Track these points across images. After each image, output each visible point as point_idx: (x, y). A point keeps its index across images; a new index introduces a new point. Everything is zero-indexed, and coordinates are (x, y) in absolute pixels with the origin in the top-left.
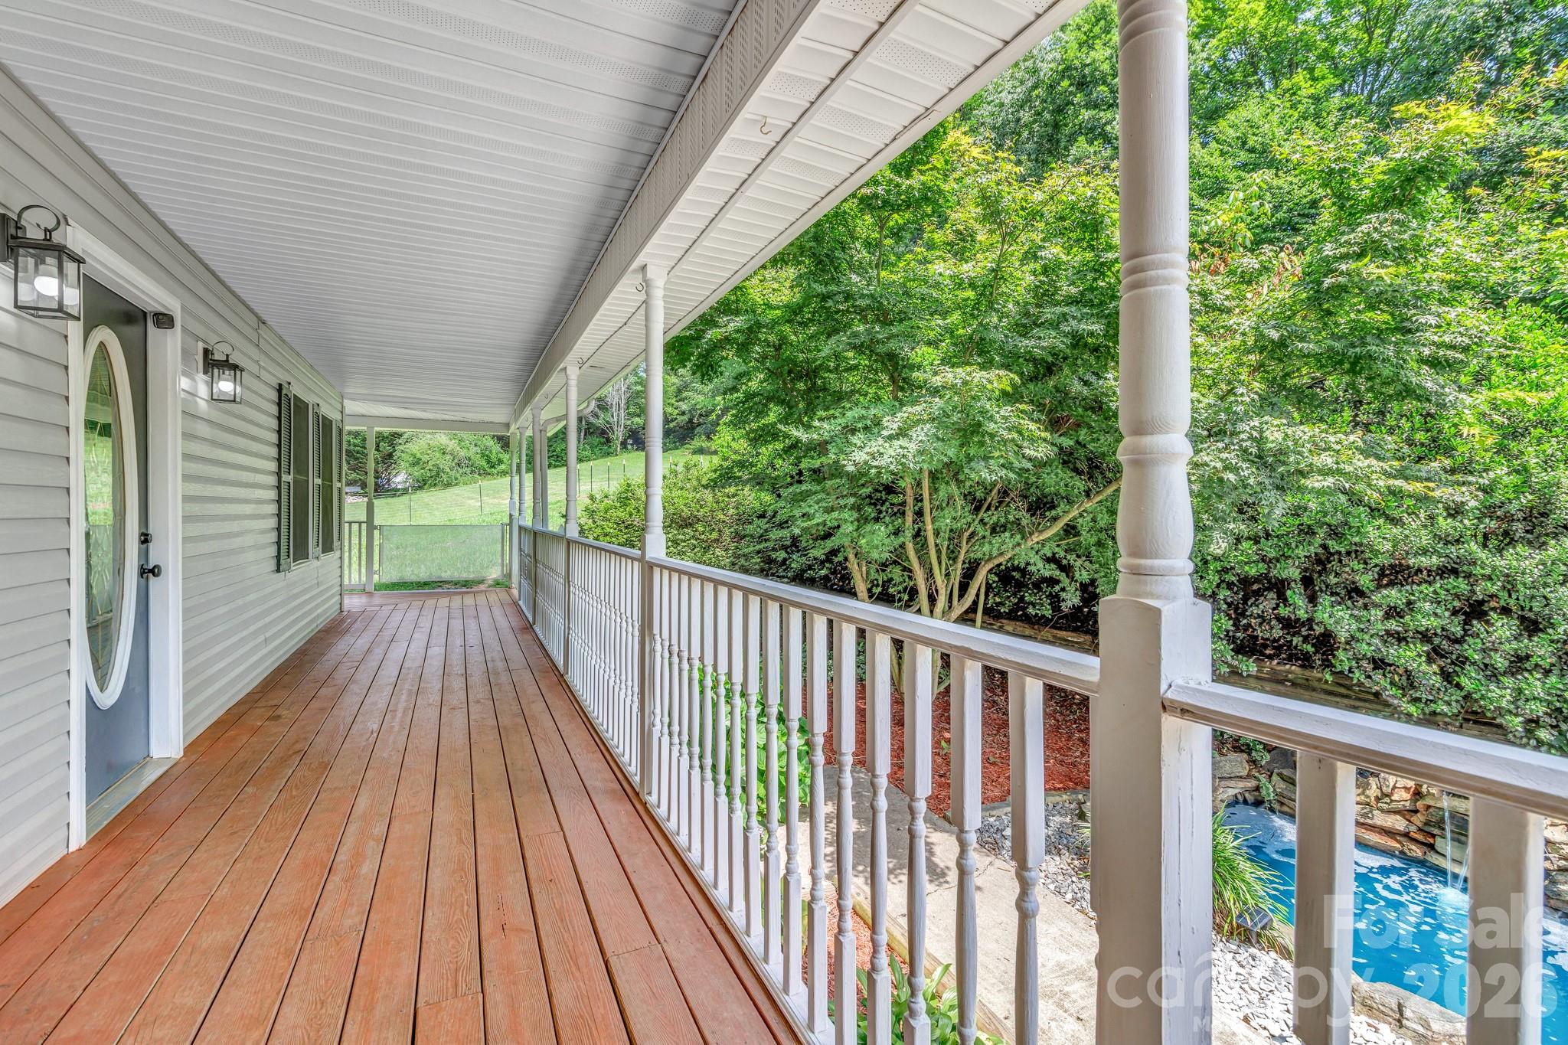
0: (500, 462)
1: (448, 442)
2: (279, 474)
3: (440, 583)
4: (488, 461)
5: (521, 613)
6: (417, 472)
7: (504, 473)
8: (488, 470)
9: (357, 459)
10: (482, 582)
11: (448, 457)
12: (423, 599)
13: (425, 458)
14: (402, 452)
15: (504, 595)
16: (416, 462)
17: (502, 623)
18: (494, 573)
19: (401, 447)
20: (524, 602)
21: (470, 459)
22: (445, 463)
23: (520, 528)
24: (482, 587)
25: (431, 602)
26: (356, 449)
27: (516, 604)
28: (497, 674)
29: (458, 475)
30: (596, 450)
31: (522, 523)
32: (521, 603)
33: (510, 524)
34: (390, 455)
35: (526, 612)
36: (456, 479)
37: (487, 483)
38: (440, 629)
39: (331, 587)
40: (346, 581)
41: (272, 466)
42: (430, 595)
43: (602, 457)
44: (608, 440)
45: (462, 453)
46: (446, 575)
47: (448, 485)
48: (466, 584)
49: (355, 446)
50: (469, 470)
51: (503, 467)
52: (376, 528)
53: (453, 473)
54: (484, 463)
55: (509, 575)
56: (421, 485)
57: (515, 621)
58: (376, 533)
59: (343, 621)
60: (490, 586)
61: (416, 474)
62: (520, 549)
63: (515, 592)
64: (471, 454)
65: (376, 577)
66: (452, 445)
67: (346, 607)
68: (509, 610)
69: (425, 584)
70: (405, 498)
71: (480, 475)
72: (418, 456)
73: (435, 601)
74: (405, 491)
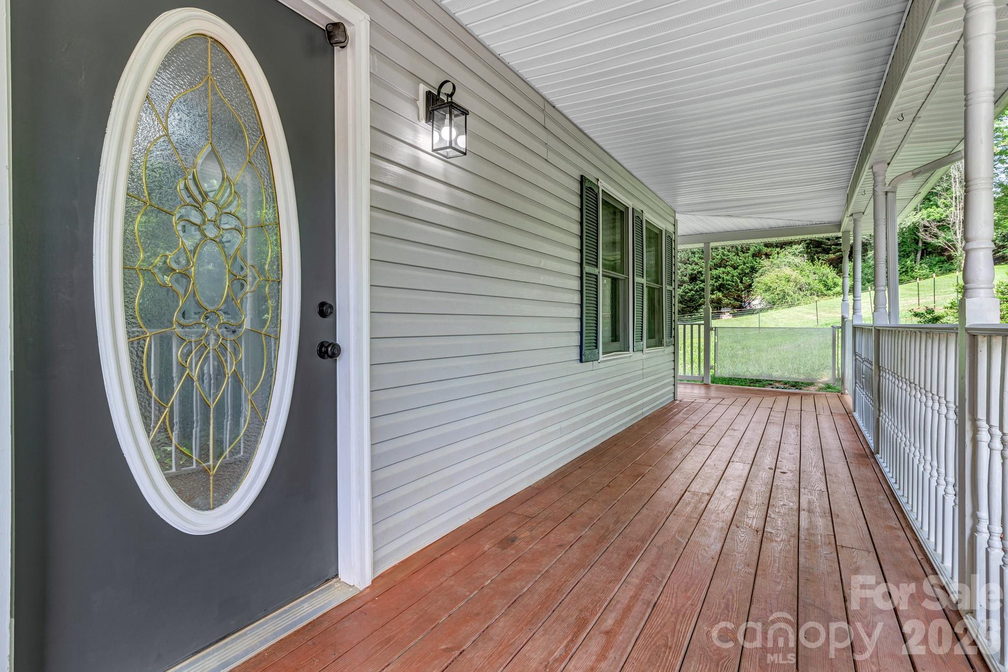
0: (836, 285)
1: (792, 273)
2: (581, 264)
3: (770, 382)
4: (825, 285)
5: (856, 430)
6: (768, 296)
7: (838, 294)
8: (825, 292)
9: (729, 289)
10: (811, 384)
11: (792, 284)
12: (750, 395)
13: (774, 286)
14: (758, 283)
15: (834, 401)
16: (768, 289)
17: (831, 440)
18: (826, 377)
19: (757, 279)
20: (861, 415)
21: (809, 284)
22: (790, 288)
23: (855, 328)
24: (812, 389)
25: (755, 400)
26: (728, 282)
27: (849, 414)
28: (813, 547)
29: (800, 297)
30: (936, 269)
31: (857, 322)
32: (856, 415)
33: (843, 327)
34: (750, 286)
35: (863, 429)
36: (798, 300)
37: (823, 302)
38: (753, 435)
39: (663, 378)
40: (681, 372)
41: (575, 256)
42: (757, 393)
43: (943, 274)
44: (950, 258)
45: (803, 280)
46: (777, 374)
47: (791, 305)
48: (795, 385)
49: (727, 281)
50: (808, 293)
51: (839, 289)
52: (712, 329)
53: (796, 296)
54: (822, 287)
55: (842, 380)
56: (772, 305)
57: (848, 442)
58: (712, 333)
59: (671, 410)
60: (821, 389)
61: (767, 297)
62: (855, 353)
63: (849, 399)
64: (810, 280)
65: (712, 372)
66: (795, 274)
67: (679, 397)
68: (840, 422)
69: (758, 381)
70: (758, 314)
71: (818, 296)
72: (769, 284)
73: (760, 399)
74: (761, 310)
